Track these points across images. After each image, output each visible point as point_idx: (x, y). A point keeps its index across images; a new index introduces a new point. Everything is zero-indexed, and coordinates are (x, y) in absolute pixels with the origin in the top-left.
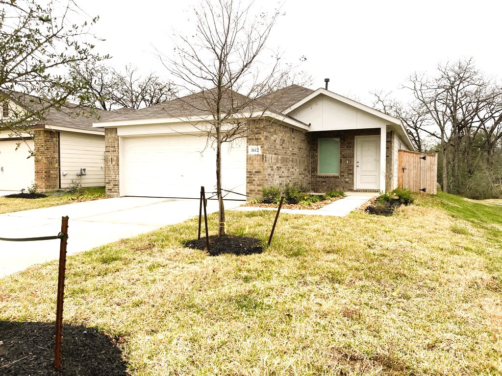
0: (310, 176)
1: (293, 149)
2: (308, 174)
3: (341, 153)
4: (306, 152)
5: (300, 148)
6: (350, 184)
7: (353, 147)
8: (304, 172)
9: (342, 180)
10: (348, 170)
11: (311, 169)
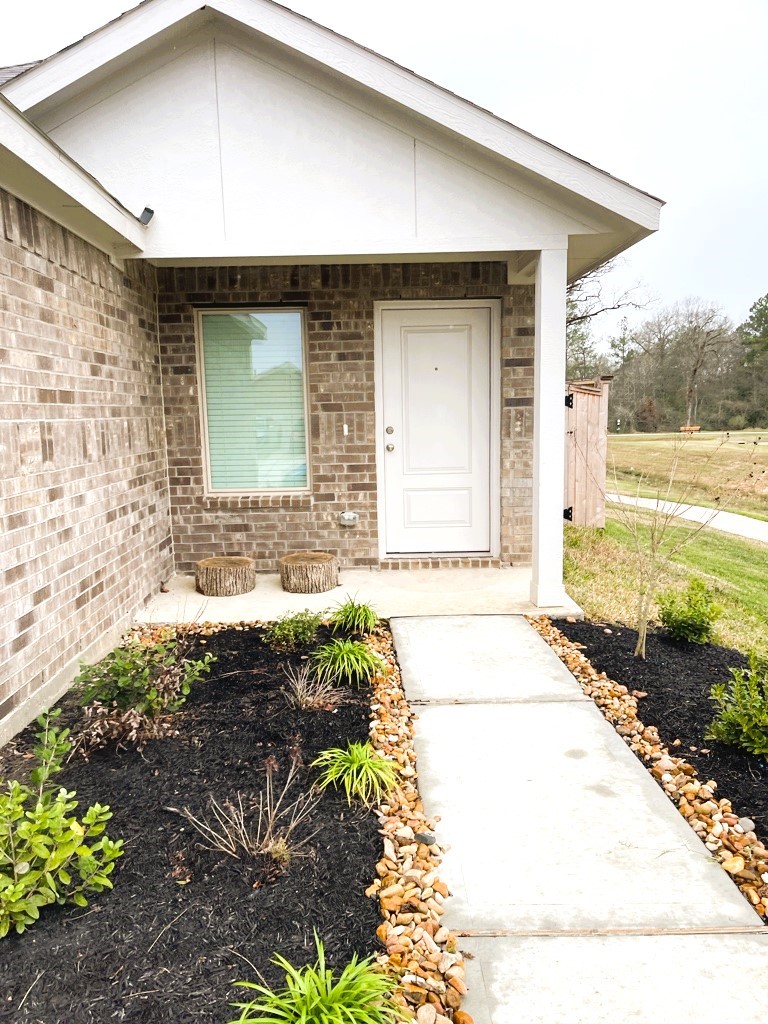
0: (164, 504)
1: (45, 363)
2: (153, 498)
3: (313, 389)
4: (135, 377)
5: (101, 358)
6: (363, 534)
7: (371, 356)
8: (133, 495)
9: (326, 517)
10: (352, 468)
11: (166, 467)
